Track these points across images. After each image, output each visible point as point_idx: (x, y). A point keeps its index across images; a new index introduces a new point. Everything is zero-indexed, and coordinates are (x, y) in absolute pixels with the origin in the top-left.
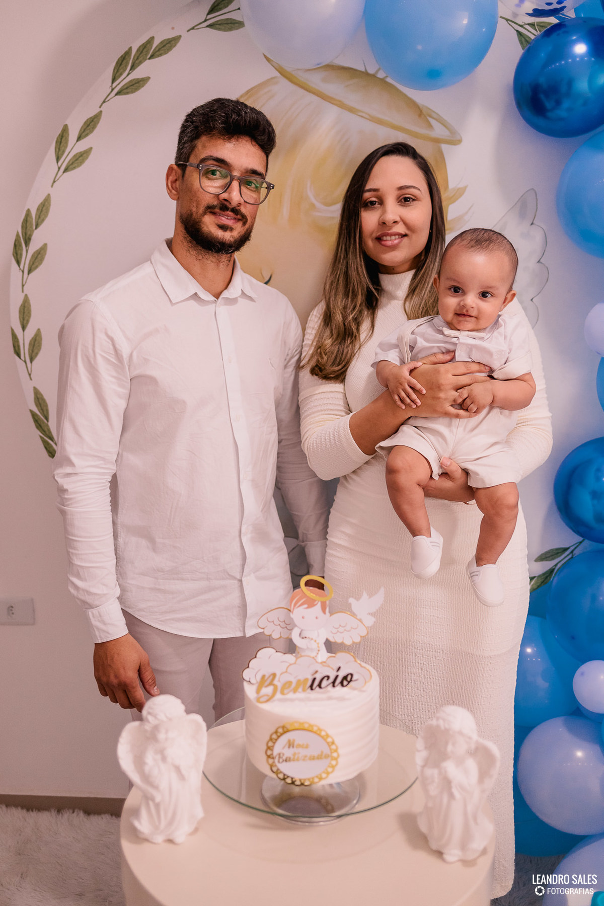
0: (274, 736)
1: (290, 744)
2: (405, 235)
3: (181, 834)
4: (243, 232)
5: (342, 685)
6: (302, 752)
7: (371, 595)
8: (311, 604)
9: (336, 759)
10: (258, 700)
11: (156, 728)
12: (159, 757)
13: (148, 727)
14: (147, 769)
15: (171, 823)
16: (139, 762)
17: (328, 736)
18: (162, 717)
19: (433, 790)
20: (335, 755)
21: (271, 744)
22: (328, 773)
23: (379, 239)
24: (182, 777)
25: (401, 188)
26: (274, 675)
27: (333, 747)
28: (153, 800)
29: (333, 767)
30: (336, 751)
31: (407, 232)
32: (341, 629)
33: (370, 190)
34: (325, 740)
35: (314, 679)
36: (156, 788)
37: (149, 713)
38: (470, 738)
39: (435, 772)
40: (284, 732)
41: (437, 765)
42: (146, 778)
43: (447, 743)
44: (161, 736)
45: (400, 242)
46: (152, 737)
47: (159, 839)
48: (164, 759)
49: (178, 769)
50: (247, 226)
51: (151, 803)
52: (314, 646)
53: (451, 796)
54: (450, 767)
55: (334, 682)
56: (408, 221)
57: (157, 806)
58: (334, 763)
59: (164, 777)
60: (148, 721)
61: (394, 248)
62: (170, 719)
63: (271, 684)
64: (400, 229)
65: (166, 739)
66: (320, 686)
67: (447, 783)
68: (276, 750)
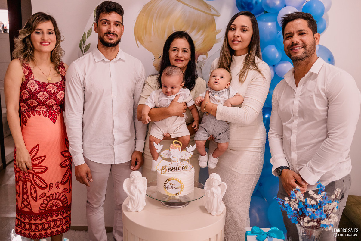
0: (166, 182)
1: (170, 184)
2: (240, 42)
3: (140, 209)
4: (117, 40)
5: (185, 169)
6: (174, 186)
7: (192, 146)
8: (176, 148)
9: (183, 188)
10: (161, 173)
11: (134, 179)
12: (134, 187)
13: (132, 179)
14: (131, 190)
15: (137, 206)
16: (129, 189)
17: (181, 182)
18: (136, 176)
19: (209, 196)
20: (183, 187)
21: (165, 184)
22: (181, 192)
23: (233, 41)
24: (141, 193)
25: (242, 26)
26: (166, 166)
27: (182, 185)
28: (133, 199)
29: (182, 191)
30: (183, 186)
31: (241, 41)
32: (184, 155)
33: (233, 25)
34: (180, 183)
35: (177, 167)
36: (134, 195)
37: (132, 175)
38: (219, 181)
39: (210, 191)
40: (169, 181)
41: (210, 189)
42: (131, 193)
43: (213, 183)
44: (135, 181)
45: (238, 43)
46: (133, 182)
47: (134, 211)
48: (136, 187)
49: (140, 191)
50: (118, 37)
51: (132, 200)
52: (176, 160)
53: (214, 197)
54: (214, 189)
55: (182, 168)
56: (242, 37)
57: (134, 201)
58: (182, 189)
59: (136, 193)
60: (132, 177)
61: (236, 45)
62: (138, 177)
63: (165, 169)
64: (239, 39)
65: (137, 182)
66: (178, 169)
67: (213, 193)
68: (167, 186)
